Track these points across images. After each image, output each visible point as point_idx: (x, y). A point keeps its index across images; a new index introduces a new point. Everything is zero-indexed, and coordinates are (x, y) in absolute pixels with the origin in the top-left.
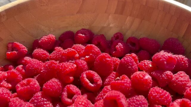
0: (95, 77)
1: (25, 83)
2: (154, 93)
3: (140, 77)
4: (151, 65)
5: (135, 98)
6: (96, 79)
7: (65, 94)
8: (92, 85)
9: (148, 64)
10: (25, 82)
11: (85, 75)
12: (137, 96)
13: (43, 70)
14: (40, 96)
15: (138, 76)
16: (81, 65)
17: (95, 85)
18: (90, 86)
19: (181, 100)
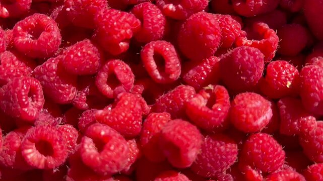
0: (169, 65)
1: (32, 25)
2: (257, 148)
3: (247, 119)
4: (289, 84)
5: (218, 144)
6: (169, 69)
7: (104, 76)
8: (159, 77)
9: (287, 77)
10: (32, 23)
11: (151, 52)
12: (223, 143)
13: (71, 8)
14: (54, 70)
15: (244, 116)
16: (150, 28)
17: (164, 79)
18: (155, 76)
19: (297, 175)
